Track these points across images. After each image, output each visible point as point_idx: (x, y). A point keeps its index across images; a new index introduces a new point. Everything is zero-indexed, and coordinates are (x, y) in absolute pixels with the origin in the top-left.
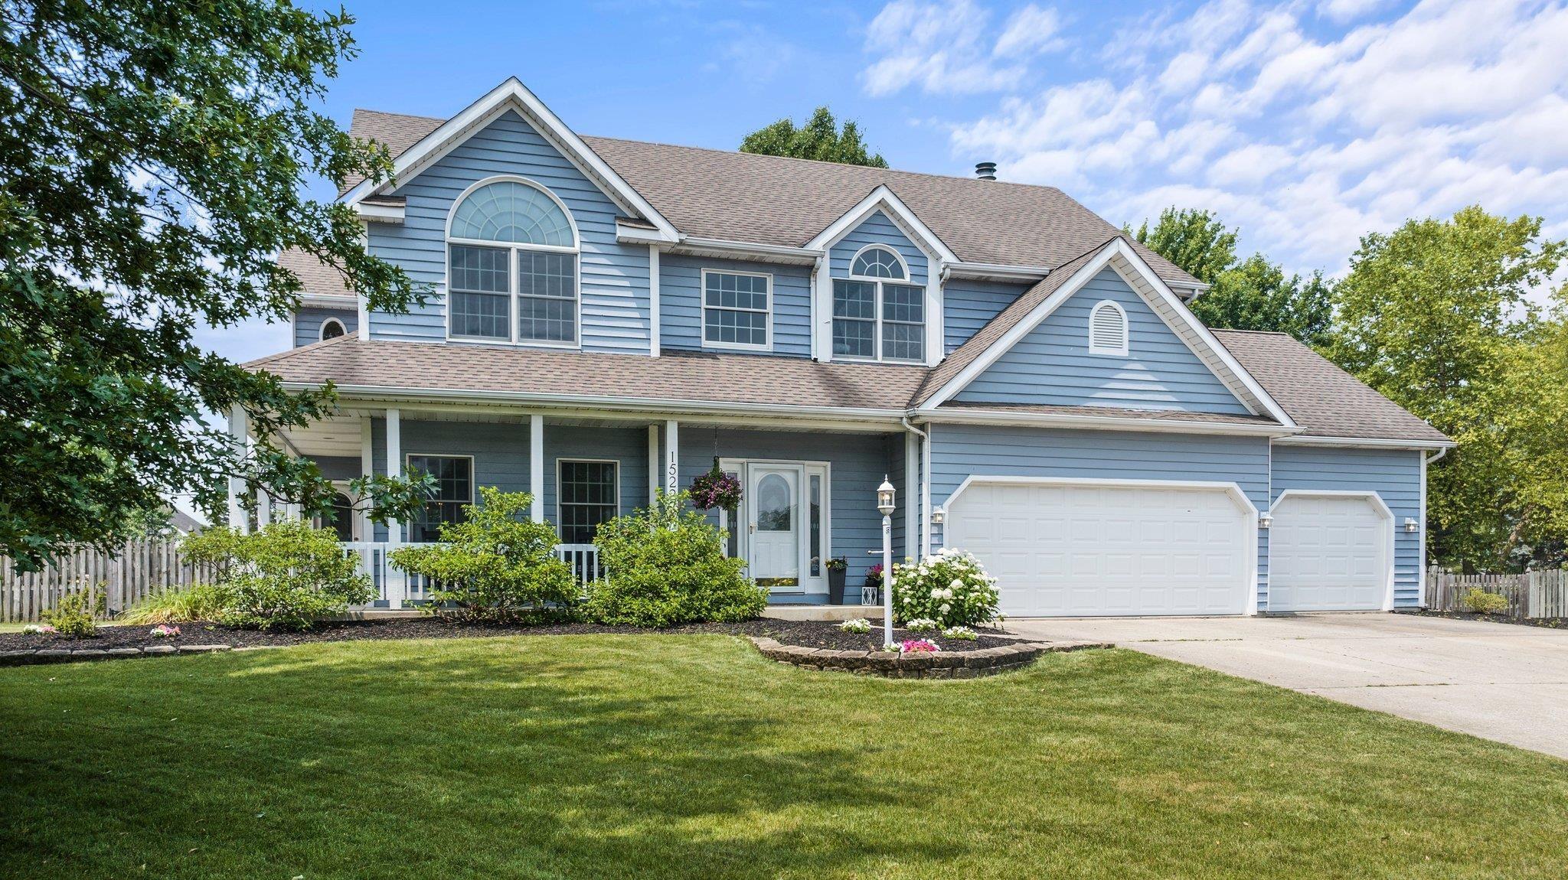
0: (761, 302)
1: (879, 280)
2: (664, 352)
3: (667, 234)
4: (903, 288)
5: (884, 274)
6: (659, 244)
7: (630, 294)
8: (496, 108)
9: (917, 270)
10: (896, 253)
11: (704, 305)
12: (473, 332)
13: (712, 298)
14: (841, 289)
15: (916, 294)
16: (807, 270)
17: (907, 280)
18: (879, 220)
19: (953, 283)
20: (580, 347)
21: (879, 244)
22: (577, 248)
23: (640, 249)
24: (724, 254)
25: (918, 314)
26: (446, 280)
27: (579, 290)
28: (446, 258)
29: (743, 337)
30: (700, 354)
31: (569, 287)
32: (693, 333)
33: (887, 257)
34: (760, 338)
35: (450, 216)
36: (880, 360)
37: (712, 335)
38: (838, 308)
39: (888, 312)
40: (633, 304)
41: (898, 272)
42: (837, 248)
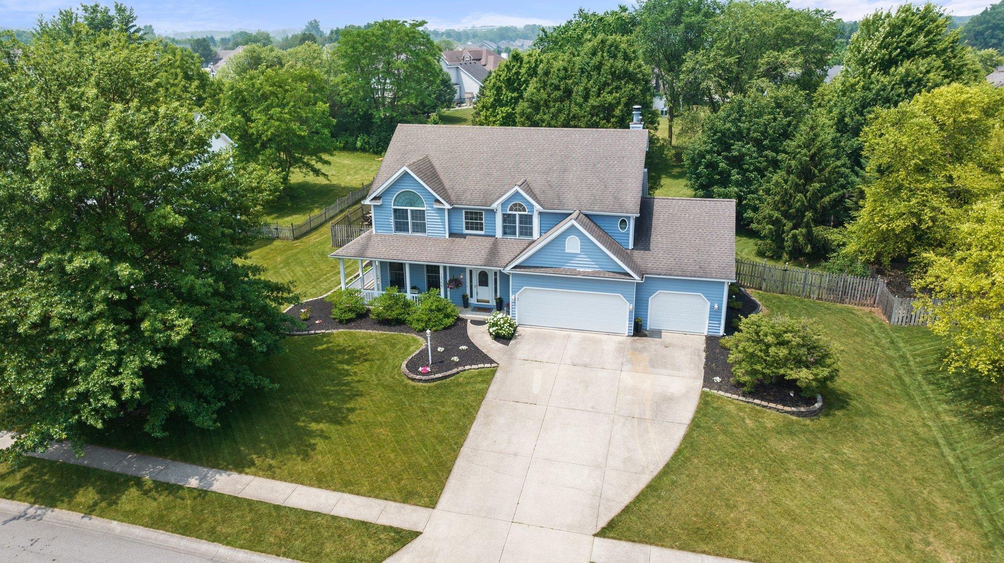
0: (481, 219)
1: (517, 213)
2: (450, 236)
3: (447, 206)
4: (526, 215)
5: (519, 211)
9: (530, 210)
10: (523, 205)
11: (464, 221)
12: (400, 231)
13: (466, 219)
14: (505, 216)
17: (527, 212)
18: (517, 195)
19: (542, 215)
20: (427, 235)
21: (517, 202)
22: (425, 209)
25: (531, 223)
26: (392, 218)
27: (426, 220)
28: (392, 212)
29: (477, 229)
30: (463, 235)
32: (460, 228)
33: (520, 205)
34: (481, 229)
35: (393, 201)
36: (517, 237)
37: (467, 228)
38: (504, 222)
39: (520, 223)
40: (441, 223)
41: (524, 210)
42: (503, 204)
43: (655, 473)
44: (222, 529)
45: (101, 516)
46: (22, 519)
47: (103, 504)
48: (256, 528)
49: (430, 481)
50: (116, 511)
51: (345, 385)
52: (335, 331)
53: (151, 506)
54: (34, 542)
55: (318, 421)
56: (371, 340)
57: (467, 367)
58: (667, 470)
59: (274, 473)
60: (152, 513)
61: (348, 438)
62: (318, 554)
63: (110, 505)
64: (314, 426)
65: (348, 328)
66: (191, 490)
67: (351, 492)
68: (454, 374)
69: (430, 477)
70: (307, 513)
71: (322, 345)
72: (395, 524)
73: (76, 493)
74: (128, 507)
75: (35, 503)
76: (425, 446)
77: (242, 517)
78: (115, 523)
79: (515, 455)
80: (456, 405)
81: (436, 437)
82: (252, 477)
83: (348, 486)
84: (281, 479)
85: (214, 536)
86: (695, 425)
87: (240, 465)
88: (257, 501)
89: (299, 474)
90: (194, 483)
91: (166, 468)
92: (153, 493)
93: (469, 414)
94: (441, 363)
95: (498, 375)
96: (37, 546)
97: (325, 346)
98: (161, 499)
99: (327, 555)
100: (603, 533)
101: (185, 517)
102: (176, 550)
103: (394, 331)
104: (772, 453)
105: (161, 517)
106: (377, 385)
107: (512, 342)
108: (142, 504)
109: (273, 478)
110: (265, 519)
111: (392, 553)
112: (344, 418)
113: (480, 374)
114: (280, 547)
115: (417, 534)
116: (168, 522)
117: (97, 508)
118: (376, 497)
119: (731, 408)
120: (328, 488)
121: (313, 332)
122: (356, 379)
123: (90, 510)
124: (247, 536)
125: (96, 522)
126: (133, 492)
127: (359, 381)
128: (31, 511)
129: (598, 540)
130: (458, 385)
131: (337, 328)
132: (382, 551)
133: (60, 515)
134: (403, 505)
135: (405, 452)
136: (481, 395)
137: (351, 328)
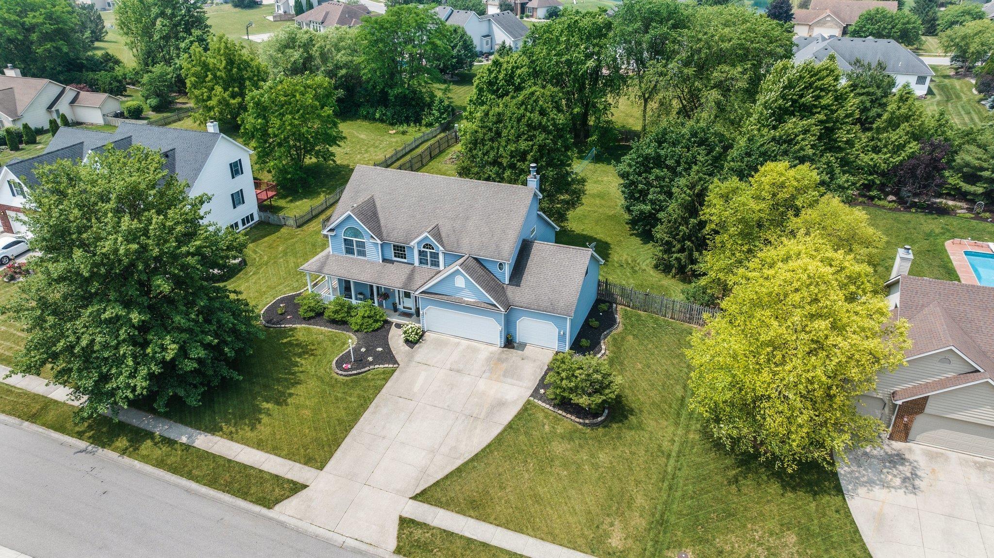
0: (404, 251)
1: (428, 251)
2: (382, 261)
3: (379, 242)
4: (434, 253)
5: (430, 248)
9: (437, 249)
10: (432, 245)
11: (393, 251)
12: (349, 254)
14: (420, 251)
15: (438, 255)
18: (427, 238)
20: (367, 259)
21: (429, 242)
22: (365, 241)
25: (438, 258)
26: (343, 244)
27: (366, 248)
28: (343, 241)
29: (402, 258)
30: (391, 262)
32: (391, 256)
34: (405, 258)
35: (343, 233)
36: (429, 268)
37: (395, 256)
38: (419, 256)
39: (431, 257)
40: (376, 252)
41: (433, 248)
42: (418, 243)
43: (466, 460)
44: (195, 472)
45: (129, 456)
46: (84, 453)
47: (131, 449)
48: (215, 473)
49: (325, 452)
50: (138, 454)
51: (293, 374)
52: (299, 326)
53: (158, 453)
54: (93, 469)
55: (268, 402)
56: (321, 336)
57: (377, 366)
58: (476, 458)
59: (232, 437)
60: (158, 458)
61: (284, 415)
62: (246, 493)
63: (135, 450)
64: (265, 405)
65: (309, 324)
66: (182, 444)
67: (276, 454)
68: (366, 371)
69: (325, 449)
70: (245, 466)
71: (287, 338)
72: (295, 479)
73: (117, 440)
74: (144, 452)
75: (92, 443)
76: (329, 426)
77: (208, 465)
78: (136, 462)
79: (384, 438)
80: (359, 397)
81: (338, 420)
82: (220, 438)
83: (275, 450)
84: (236, 441)
85: (190, 476)
86: (510, 426)
87: (213, 429)
88: (219, 456)
89: (248, 439)
90: (184, 439)
91: (170, 427)
92: (160, 444)
93: (365, 404)
94: (360, 361)
95: (396, 373)
96: (94, 472)
97: (289, 339)
98: (164, 449)
99: (251, 495)
100: (415, 498)
101: (175, 462)
102: (168, 483)
103: (339, 330)
104: (549, 452)
105: (162, 461)
106: (313, 375)
107: (417, 346)
108: (153, 451)
109: (232, 440)
110: (221, 468)
111: (288, 497)
112: (285, 401)
113: (384, 373)
114: (226, 487)
115: (305, 487)
116: (166, 464)
117: (128, 451)
118: (289, 459)
119: (541, 416)
120: (262, 450)
121: (283, 326)
122: (301, 369)
123: (124, 452)
124: (209, 478)
125: (127, 460)
126: (149, 443)
127: (302, 372)
128: (90, 448)
129: (411, 501)
130: (366, 380)
131: (301, 323)
132: (282, 495)
133: (108, 454)
134: (303, 466)
135: (316, 429)
136: (378, 389)
137: (310, 324)
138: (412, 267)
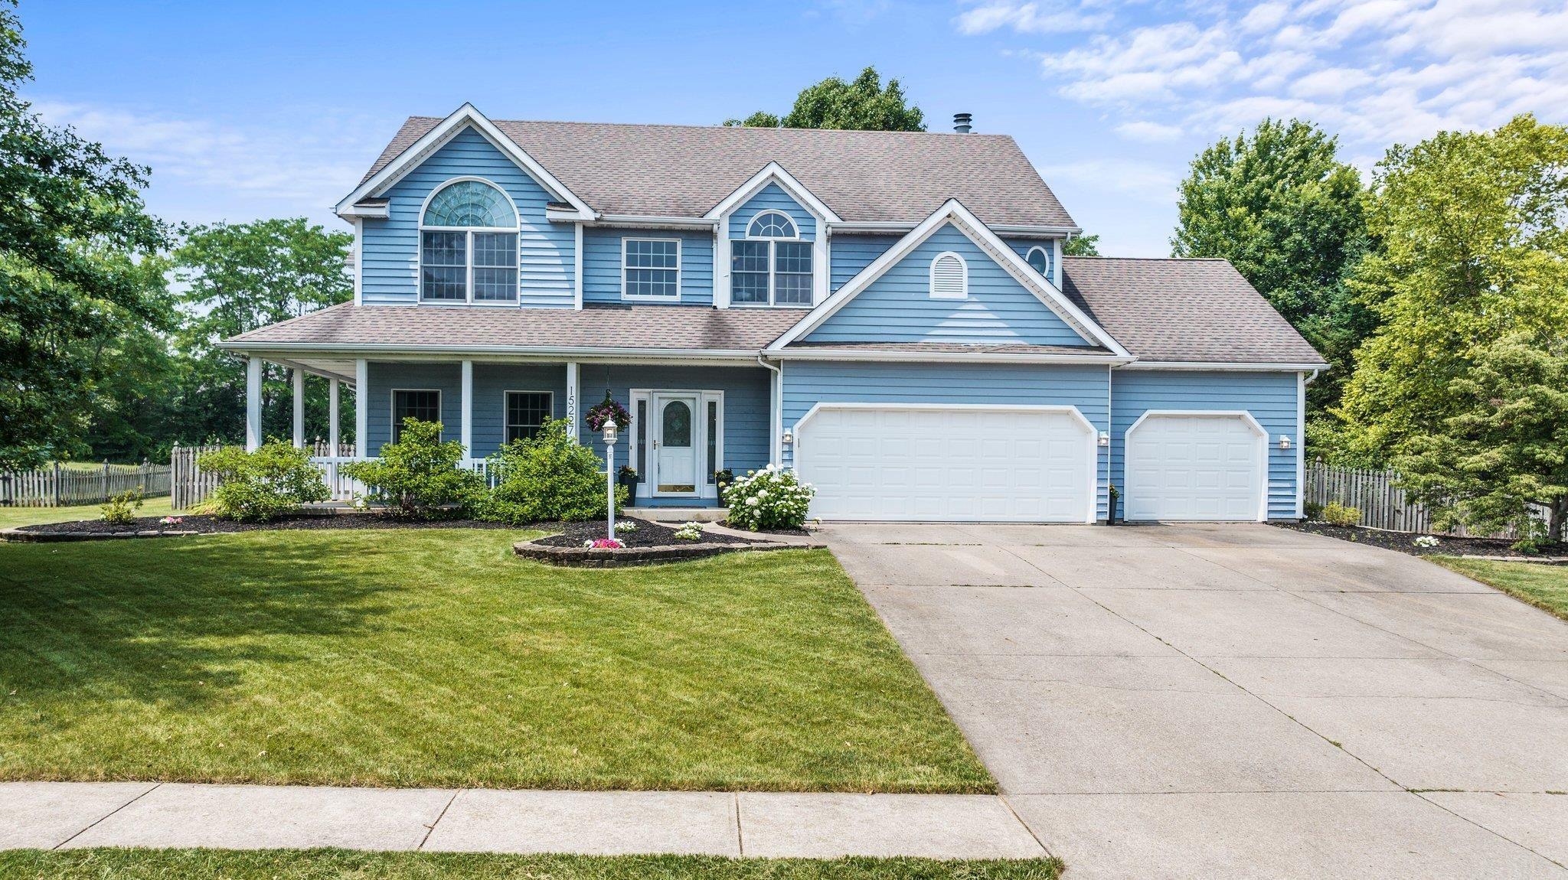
0: (672, 261)
1: (772, 239)
2: (587, 305)
3: (586, 214)
4: (795, 245)
5: (778, 233)
6: (580, 222)
7: (559, 262)
8: (457, 126)
9: (805, 230)
10: (787, 215)
11: (624, 266)
12: (439, 296)
13: (631, 260)
14: (738, 247)
15: (806, 249)
16: (707, 235)
17: (797, 238)
18: (773, 190)
19: (837, 238)
20: (519, 305)
21: (773, 210)
22: (517, 229)
23: (568, 226)
24: (641, 226)
25: (807, 265)
26: (418, 258)
27: (519, 261)
28: (419, 241)
29: (658, 291)
30: (618, 306)
31: (512, 259)
32: (614, 289)
33: (780, 220)
34: (672, 291)
35: (423, 210)
36: (772, 305)
37: (631, 289)
38: (735, 264)
39: (780, 266)
40: (562, 270)
41: (790, 231)
42: (737, 215)
107: (814, 534)
138: (707, 311)
